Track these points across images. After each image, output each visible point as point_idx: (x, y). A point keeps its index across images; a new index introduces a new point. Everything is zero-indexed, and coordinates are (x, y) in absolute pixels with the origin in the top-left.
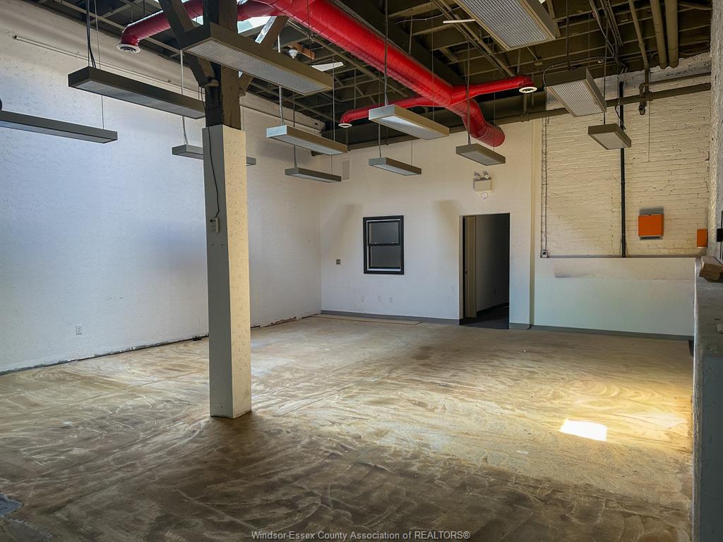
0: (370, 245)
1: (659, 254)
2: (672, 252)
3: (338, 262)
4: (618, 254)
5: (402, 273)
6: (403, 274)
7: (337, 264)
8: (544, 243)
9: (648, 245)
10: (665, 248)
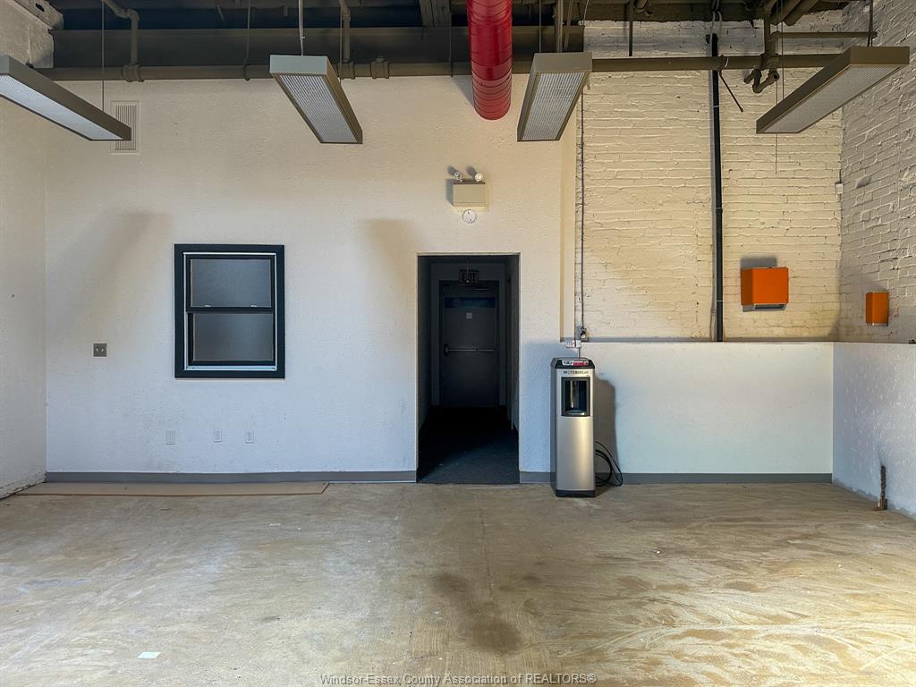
0: (191, 311)
1: (770, 335)
2: (791, 332)
3: (100, 350)
4: (708, 335)
5: (280, 374)
6: (283, 377)
7: (96, 354)
8: (579, 314)
9: (755, 321)
10: (779, 326)
